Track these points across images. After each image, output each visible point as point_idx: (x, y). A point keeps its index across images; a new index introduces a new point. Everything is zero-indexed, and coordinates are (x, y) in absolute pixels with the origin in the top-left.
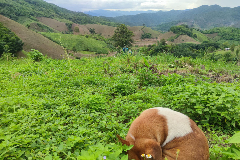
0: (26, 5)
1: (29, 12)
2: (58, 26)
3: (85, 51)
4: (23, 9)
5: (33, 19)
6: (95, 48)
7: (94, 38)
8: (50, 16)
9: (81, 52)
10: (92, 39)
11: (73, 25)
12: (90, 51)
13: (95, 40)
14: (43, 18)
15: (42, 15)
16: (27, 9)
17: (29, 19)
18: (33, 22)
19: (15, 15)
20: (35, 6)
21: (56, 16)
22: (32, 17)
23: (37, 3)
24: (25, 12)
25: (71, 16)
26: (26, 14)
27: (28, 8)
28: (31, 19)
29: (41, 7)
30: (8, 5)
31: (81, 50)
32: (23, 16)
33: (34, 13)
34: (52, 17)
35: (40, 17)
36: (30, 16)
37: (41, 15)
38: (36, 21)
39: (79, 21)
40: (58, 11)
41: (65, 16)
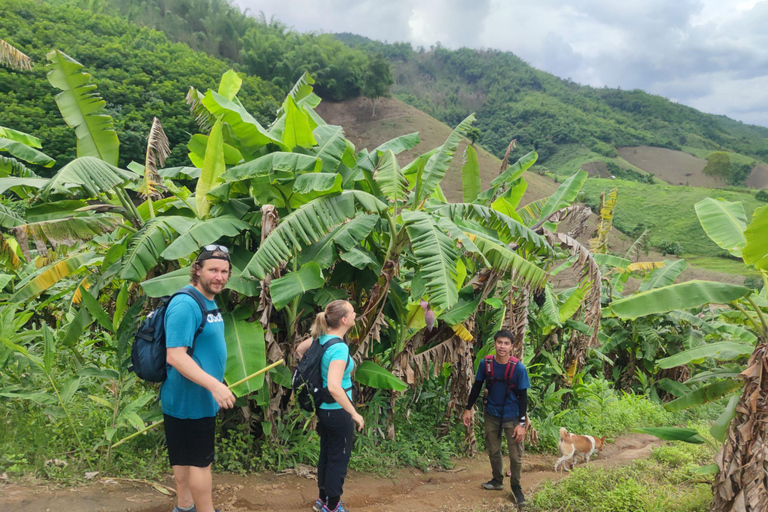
0: (601, 114)
1: (598, 130)
2: (688, 175)
3: (728, 261)
4: (582, 121)
5: (599, 151)
8: (670, 143)
11: (754, 170)
14: (642, 150)
15: (643, 139)
16: (597, 124)
17: (588, 150)
18: (597, 158)
19: (550, 142)
20: (637, 117)
21: (700, 144)
22: (601, 145)
23: (644, 107)
24: (584, 130)
26: (584, 137)
27: (600, 120)
28: (595, 150)
29: (656, 118)
30: (543, 115)
31: (703, 254)
32: (574, 141)
33: (613, 134)
34: (679, 146)
35: (634, 146)
36: (595, 143)
37: (638, 138)
38: (607, 155)
40: (720, 130)
41: (742, 146)
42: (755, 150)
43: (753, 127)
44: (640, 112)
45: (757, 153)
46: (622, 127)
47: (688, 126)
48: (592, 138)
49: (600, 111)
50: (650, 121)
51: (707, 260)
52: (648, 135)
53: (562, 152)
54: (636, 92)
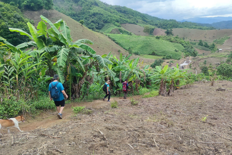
0: (115, 14)
1: (115, 19)
2: (139, 32)
3: (150, 55)
4: (110, 16)
5: (116, 25)
6: (164, 52)
7: (167, 40)
8: (134, 23)
9: (144, 56)
10: (163, 41)
11: (155, 30)
12: (156, 55)
13: (168, 42)
14: (127, 24)
15: (127, 21)
16: (115, 17)
17: (113, 25)
18: (116, 27)
19: (102, 22)
20: (125, 14)
21: (142, 23)
22: (116, 23)
24: (111, 19)
25: (157, 22)
26: (112, 21)
27: (116, 16)
28: (115, 25)
29: (130, 15)
30: (99, 14)
31: (145, 54)
32: (109, 22)
33: (119, 20)
34: (136, 23)
35: (125, 23)
36: (115, 23)
37: (126, 21)
38: (118, 26)
39: (165, 27)
40: (146, 18)
41: (151, 23)
42: (155, 24)
43: (154, 17)
44: (126, 13)
45: (155, 25)
46: (121, 18)
47: (138, 17)
48: (114, 21)
49: (115, 13)
50: (128, 16)
51: (146, 56)
52: (128, 20)
53: (106, 26)
54: (124, 7)
